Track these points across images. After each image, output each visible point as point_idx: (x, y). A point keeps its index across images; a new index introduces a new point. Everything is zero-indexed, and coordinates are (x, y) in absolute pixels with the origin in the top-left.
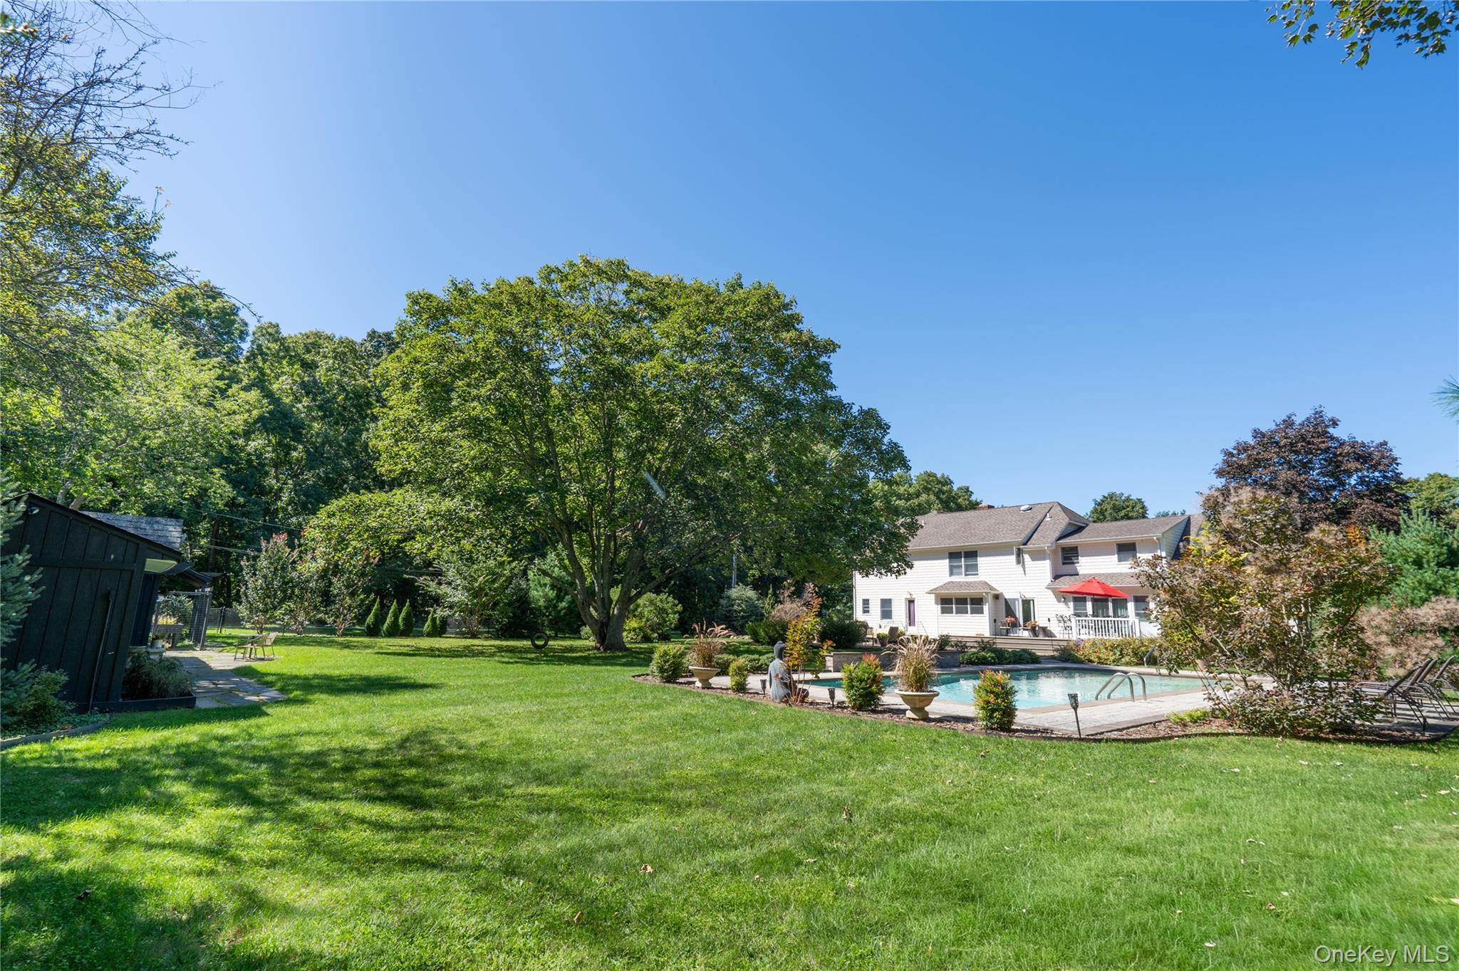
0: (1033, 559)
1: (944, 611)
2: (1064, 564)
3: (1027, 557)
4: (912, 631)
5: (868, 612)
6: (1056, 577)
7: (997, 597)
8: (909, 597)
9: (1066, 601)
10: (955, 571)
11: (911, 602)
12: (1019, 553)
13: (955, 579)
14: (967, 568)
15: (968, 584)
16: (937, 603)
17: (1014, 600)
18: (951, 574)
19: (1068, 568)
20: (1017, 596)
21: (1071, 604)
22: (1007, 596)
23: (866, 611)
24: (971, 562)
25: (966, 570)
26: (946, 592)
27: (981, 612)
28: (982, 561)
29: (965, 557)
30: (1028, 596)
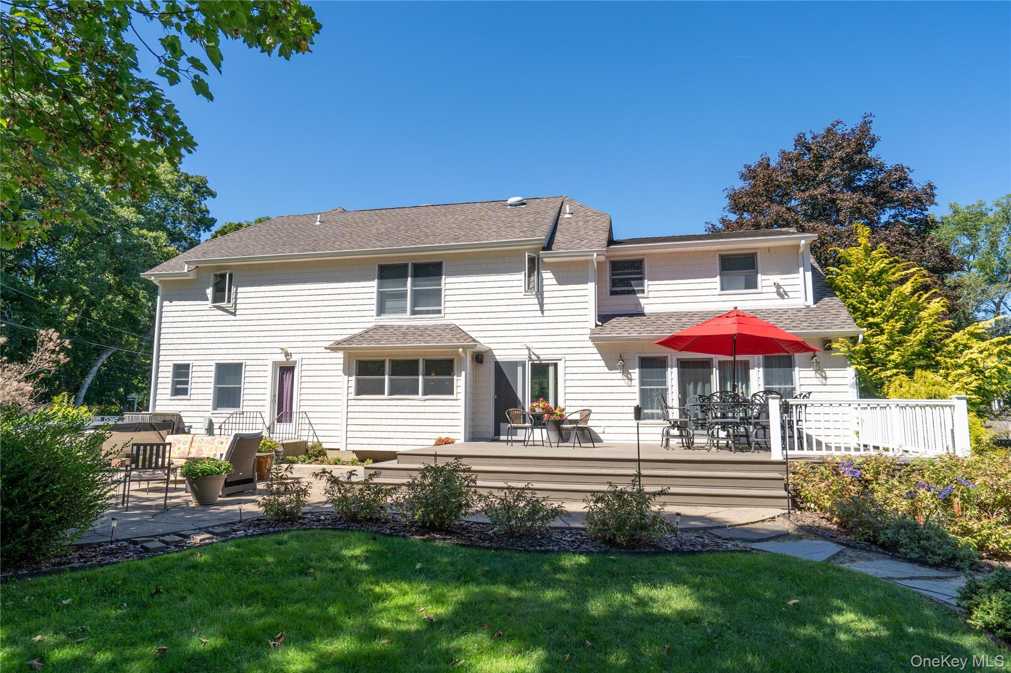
0: (562, 280)
1: (362, 389)
2: (613, 293)
3: (548, 277)
4: (285, 433)
5: (184, 392)
6: (603, 318)
7: (479, 358)
8: (282, 358)
9: (625, 370)
10: (389, 304)
11: (285, 371)
12: (534, 266)
13: (389, 320)
14: (418, 298)
15: (420, 331)
16: (347, 372)
17: (514, 365)
18: (381, 310)
19: (622, 302)
20: (521, 355)
21: (635, 373)
22: (502, 355)
23: (180, 389)
24: (426, 286)
25: (415, 303)
26: (370, 348)
27: (448, 389)
28: (450, 285)
29: (415, 275)
30: (545, 355)
